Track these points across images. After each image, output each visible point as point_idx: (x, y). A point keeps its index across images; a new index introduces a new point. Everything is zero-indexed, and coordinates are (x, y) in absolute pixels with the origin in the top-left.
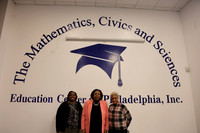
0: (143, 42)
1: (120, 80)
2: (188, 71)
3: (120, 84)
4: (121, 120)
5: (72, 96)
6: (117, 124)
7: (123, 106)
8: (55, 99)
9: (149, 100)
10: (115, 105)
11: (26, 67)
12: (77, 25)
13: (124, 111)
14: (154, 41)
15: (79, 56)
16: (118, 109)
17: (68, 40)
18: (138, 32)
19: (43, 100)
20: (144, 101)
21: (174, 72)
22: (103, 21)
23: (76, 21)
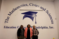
0: (43, 11)
1: (36, 22)
2: (56, 19)
3: (36, 23)
4: (36, 33)
5: (22, 26)
6: (35, 34)
8: (17, 27)
11: (8, 18)
12: (23, 6)
14: (46, 10)
15: (24, 15)
16: (35, 30)
17: (20, 10)
18: (41, 8)
20: (43, 28)
21: (52, 20)
22: (31, 4)
23: (23, 5)
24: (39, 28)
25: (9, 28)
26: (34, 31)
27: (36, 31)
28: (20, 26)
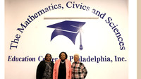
0: (98, 18)
1: (81, 46)
3: (81, 48)
5: (48, 57)
6: (77, 76)
7: (81, 64)
9: (102, 59)
10: (76, 63)
13: (82, 67)
14: (106, 18)
16: (78, 65)
17: (45, 19)
18: (94, 12)
20: (98, 60)
23: (51, 6)
25: (18, 60)
28: (44, 57)
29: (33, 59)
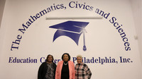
0: (101, 18)
3: (85, 49)
4: (83, 75)
7: (85, 65)
10: (79, 64)
11: (19, 38)
13: (86, 69)
14: (110, 17)
15: (55, 30)
17: (47, 19)
18: (98, 11)
19: (30, 61)
20: (102, 61)
23: (53, 6)
24: (93, 61)
26: (78, 69)
27: (83, 70)
29: (35, 61)
